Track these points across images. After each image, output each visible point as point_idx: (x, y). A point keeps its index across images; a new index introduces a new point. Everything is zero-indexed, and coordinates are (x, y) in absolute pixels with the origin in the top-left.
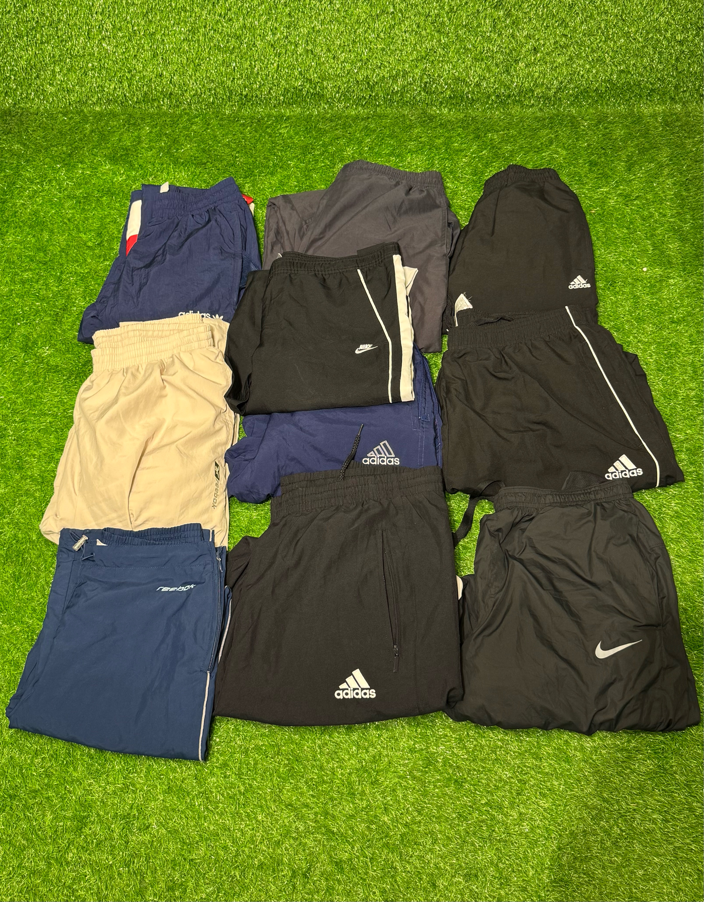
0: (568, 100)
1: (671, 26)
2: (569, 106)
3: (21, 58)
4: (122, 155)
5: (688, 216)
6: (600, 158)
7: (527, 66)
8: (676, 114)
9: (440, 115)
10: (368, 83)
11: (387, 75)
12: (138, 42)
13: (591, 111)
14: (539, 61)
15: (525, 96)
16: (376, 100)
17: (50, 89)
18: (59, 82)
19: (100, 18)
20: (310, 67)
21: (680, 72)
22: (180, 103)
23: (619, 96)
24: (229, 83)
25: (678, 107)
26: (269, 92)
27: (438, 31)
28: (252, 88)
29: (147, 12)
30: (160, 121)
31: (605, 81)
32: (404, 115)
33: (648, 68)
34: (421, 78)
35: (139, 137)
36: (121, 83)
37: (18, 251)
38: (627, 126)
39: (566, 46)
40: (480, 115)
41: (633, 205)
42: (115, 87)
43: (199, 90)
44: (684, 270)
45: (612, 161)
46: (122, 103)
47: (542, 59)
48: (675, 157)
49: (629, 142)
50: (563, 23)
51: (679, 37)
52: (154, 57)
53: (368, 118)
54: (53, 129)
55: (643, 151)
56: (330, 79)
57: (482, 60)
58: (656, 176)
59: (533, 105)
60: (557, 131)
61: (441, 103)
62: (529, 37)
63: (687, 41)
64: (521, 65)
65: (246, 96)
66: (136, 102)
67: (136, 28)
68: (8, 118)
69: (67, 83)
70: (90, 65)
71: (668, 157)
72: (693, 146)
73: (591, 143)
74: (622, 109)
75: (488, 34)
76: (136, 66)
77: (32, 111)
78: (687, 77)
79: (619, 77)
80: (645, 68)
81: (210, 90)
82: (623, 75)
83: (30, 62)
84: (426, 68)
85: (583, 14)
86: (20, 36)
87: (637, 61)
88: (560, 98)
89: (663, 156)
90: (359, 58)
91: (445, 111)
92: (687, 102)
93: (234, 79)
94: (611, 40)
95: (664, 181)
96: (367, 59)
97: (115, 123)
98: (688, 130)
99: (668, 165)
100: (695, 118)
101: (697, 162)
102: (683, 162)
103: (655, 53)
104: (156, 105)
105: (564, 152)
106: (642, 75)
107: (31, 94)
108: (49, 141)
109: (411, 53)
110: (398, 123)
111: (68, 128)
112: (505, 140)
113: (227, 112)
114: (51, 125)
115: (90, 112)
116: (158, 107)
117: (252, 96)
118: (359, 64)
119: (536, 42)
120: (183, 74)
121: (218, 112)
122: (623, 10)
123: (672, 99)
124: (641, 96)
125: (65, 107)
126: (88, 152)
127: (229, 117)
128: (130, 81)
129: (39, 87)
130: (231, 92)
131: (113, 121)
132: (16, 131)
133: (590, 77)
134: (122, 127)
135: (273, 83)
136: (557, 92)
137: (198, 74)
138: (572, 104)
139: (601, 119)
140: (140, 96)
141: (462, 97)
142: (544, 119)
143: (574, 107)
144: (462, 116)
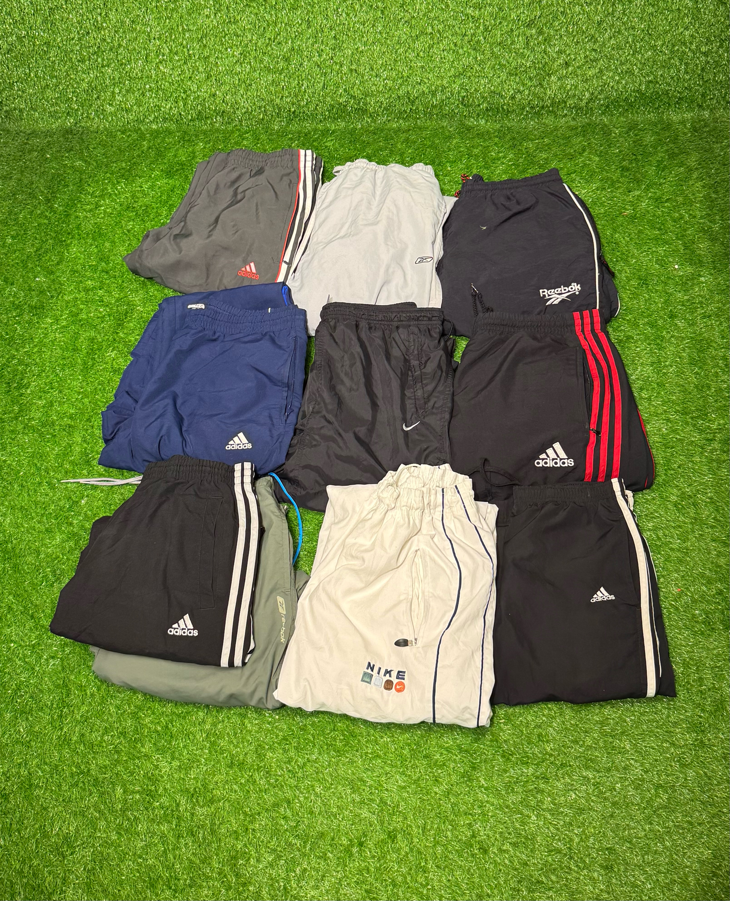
0: (600, 110)
1: (695, 39)
2: (601, 115)
3: (83, 80)
4: (177, 170)
5: (717, 217)
6: (631, 163)
7: (559, 79)
8: (703, 120)
9: (478, 126)
10: (409, 98)
11: (427, 91)
12: (193, 65)
13: (622, 119)
14: (570, 74)
15: (558, 106)
16: (416, 113)
17: (109, 109)
18: (118, 103)
19: (158, 43)
20: (354, 84)
21: (707, 81)
22: (232, 120)
23: (648, 104)
24: (278, 101)
25: (706, 114)
26: (316, 108)
27: (474, 49)
28: (299, 105)
29: (202, 38)
30: (213, 137)
31: (634, 91)
32: (443, 127)
33: (675, 78)
34: (459, 93)
35: (193, 152)
36: (176, 102)
37: (81, 261)
38: (656, 132)
39: (596, 60)
40: (516, 125)
41: (664, 207)
42: (171, 107)
43: (250, 108)
44: (714, 269)
45: (643, 167)
46: (177, 121)
47: (574, 72)
48: (704, 161)
49: (659, 148)
50: (593, 39)
51: (703, 49)
52: (208, 78)
53: (409, 130)
54: (112, 147)
55: (672, 156)
56: (373, 95)
57: (516, 75)
58: (687, 179)
59: (566, 114)
60: (589, 139)
61: (478, 115)
62: (560, 52)
63: (712, 52)
64: (553, 78)
65: (294, 112)
66: (191, 120)
67: (191, 52)
68: (70, 136)
69: (125, 104)
70: (148, 86)
71: (696, 161)
72: (721, 151)
73: (623, 149)
74: (652, 116)
75: (521, 51)
76: (191, 88)
77: (92, 129)
78: (713, 86)
79: (647, 87)
80: (672, 78)
81: (260, 108)
82: (651, 85)
83: (91, 85)
84: (463, 83)
85: (611, 30)
86: (83, 61)
87: (664, 72)
88: (591, 108)
89: (692, 161)
90: (400, 76)
91: (482, 122)
92: (715, 109)
93: (282, 97)
94: (639, 53)
95: (693, 184)
96: (408, 77)
97: (171, 140)
98: (716, 135)
99: (697, 169)
100: (722, 124)
101: (725, 165)
102: (711, 166)
103: (681, 64)
104: (209, 122)
105: (597, 159)
106: (669, 85)
107: (91, 113)
108: (109, 157)
109: (449, 70)
110: (437, 135)
111: (126, 145)
112: (539, 149)
113: (276, 128)
114: (110, 143)
115: (147, 130)
116: (211, 124)
117: (300, 113)
118: (400, 81)
119: (567, 57)
120: (235, 93)
121: (268, 128)
122: (649, 25)
123: (700, 106)
124: (669, 104)
125: (123, 126)
126: (146, 167)
127: (278, 131)
128: (185, 100)
129: (99, 107)
130: (280, 109)
131: (168, 138)
132: (78, 148)
133: (620, 87)
134: (177, 143)
135: (319, 100)
136: (589, 102)
137: (249, 93)
138: (603, 113)
139: (632, 127)
140: (194, 115)
141: (498, 109)
142: (577, 128)
143: (605, 116)
144: (499, 126)
